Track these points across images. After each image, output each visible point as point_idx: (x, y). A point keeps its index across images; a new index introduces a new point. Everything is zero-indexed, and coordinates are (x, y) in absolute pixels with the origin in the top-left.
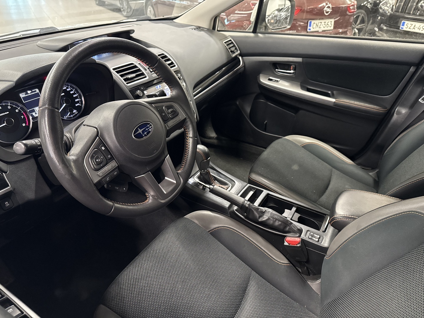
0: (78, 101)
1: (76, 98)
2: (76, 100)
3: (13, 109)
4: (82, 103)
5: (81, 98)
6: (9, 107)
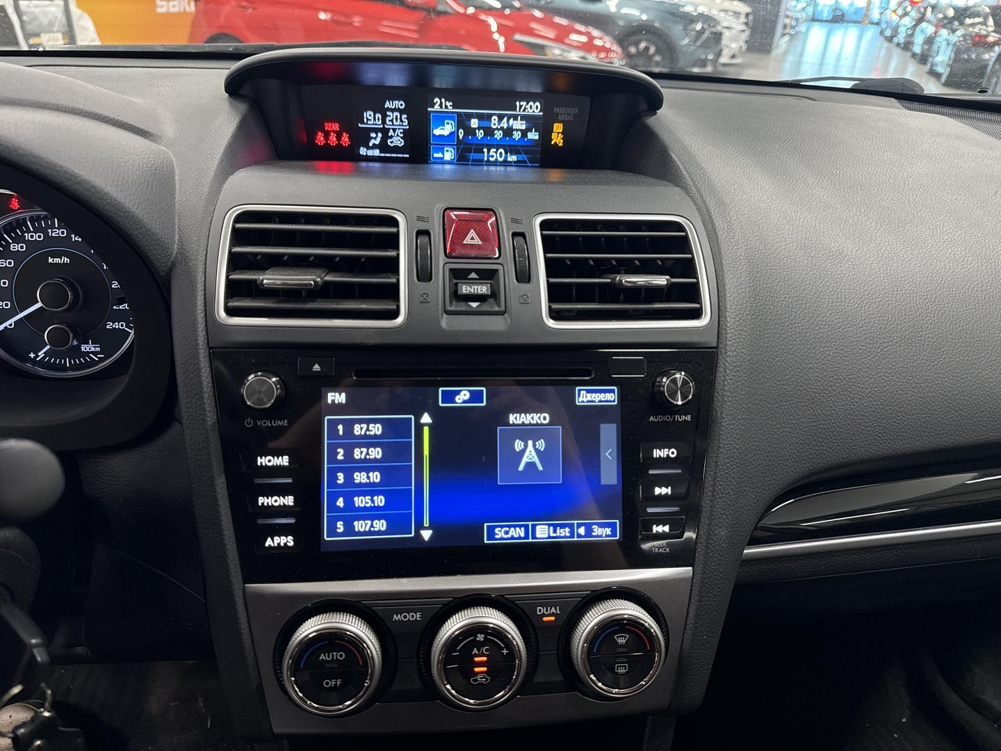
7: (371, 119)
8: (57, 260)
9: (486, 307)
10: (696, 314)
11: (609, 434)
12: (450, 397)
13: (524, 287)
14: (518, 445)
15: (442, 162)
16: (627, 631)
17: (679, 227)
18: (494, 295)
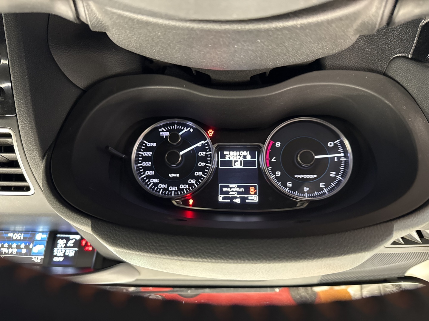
0: (145, 151)
1: (146, 159)
2: (150, 154)
3: (283, 180)
4: (141, 144)
5: (137, 156)
6: (289, 184)
7: (71, 252)
8: (175, 175)
15: (43, 232)
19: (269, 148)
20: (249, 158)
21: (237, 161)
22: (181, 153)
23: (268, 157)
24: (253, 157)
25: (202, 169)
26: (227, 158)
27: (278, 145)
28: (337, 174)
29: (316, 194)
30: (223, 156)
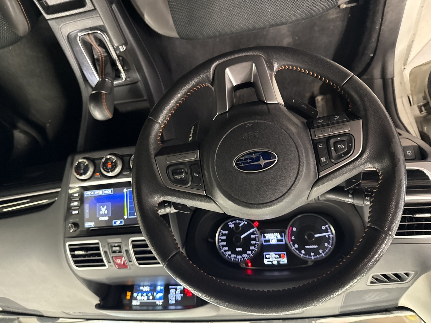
0: (222, 236)
1: (223, 241)
2: (225, 238)
3: (299, 249)
4: (220, 232)
5: (218, 239)
6: (303, 252)
7: (179, 297)
8: (239, 249)
9: (114, 244)
10: (70, 245)
11: (87, 215)
12: (121, 222)
13: (105, 250)
14: (106, 212)
15: (161, 285)
16: (80, 173)
17: (77, 266)
18: (112, 247)
19: (290, 231)
20: (279, 237)
21: (273, 239)
22: (242, 237)
23: (289, 236)
24: (282, 236)
25: (254, 245)
26: (267, 238)
27: (295, 229)
28: (329, 244)
29: (318, 256)
30: (265, 237)
